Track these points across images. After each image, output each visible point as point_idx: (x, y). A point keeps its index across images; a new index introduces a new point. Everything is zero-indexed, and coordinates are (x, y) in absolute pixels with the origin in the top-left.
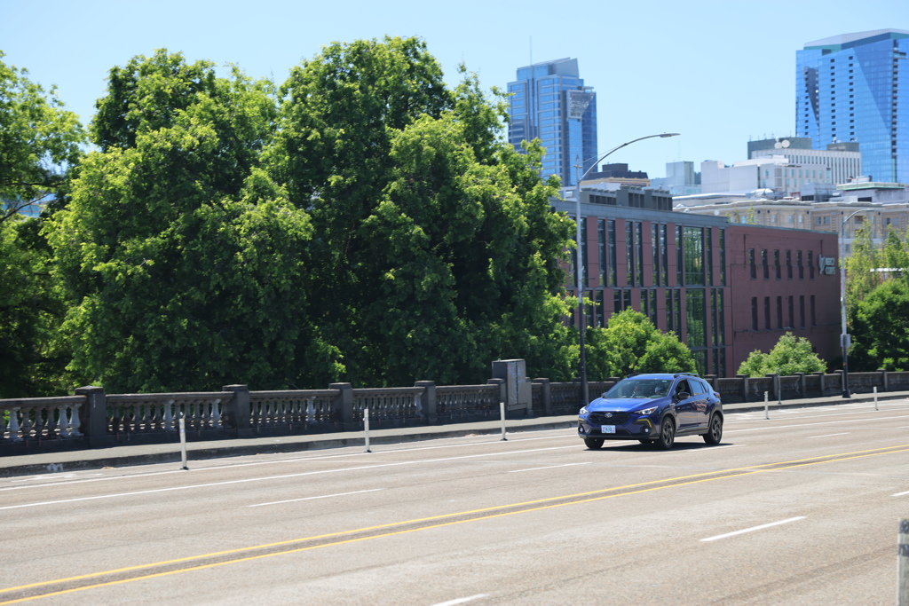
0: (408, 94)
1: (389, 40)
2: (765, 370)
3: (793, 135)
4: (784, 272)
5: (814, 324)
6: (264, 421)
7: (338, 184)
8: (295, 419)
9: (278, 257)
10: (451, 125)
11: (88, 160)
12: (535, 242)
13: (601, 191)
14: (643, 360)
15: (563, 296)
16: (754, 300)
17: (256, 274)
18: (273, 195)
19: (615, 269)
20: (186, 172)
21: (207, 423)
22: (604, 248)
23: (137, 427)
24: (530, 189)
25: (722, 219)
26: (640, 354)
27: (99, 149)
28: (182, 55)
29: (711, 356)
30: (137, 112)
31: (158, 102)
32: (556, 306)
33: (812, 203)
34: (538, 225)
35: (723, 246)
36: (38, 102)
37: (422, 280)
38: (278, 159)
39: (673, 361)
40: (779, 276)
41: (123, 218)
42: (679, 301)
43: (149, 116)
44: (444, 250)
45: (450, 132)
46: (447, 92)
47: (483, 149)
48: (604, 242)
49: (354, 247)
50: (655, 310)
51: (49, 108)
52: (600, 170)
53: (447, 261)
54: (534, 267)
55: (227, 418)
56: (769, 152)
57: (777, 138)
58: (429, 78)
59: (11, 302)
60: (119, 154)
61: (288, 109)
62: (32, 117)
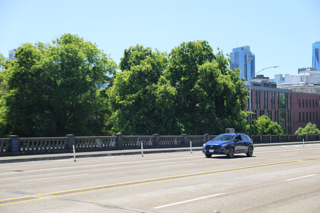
0: (203, 56)
1: (198, 41)
2: (303, 133)
3: (311, 67)
4: (309, 105)
5: (317, 120)
6: (163, 144)
7: (184, 80)
8: (172, 144)
9: (167, 100)
10: (215, 64)
11: (118, 74)
12: (238, 96)
13: (256, 82)
14: (268, 129)
15: (245, 111)
16: (300, 113)
17: (161, 104)
18: (166, 83)
19: (260, 104)
20: (143, 77)
21: (148, 144)
22: (257, 98)
23: (130, 145)
24: (236, 81)
25: (291, 90)
26: (267, 128)
27: (121, 71)
28: (143, 46)
29: (287, 129)
30: (131, 61)
31: (136, 58)
32: (243, 114)
33: (317, 86)
34: (239, 92)
35: (291, 98)
36: (106, 59)
37: (206, 106)
38: (168, 73)
39: (276, 130)
40: (307, 106)
41: (127, 89)
42: (278, 113)
43: (134, 62)
44: (212, 98)
45: (214, 66)
46: (214, 55)
47: (223, 71)
48: (257, 96)
49: (188, 97)
50: (271, 116)
51: (108, 60)
52: (256, 76)
53: (213, 101)
54: (237, 103)
55: (153, 143)
56: (304, 72)
57: (307, 68)
58: (209, 51)
59: (98, 111)
60: (126, 72)
61: (171, 60)
62: (104, 62)
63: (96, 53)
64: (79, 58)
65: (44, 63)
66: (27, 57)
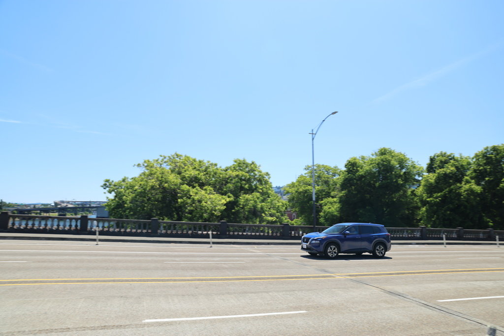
6: (468, 237)
7: (488, 180)
8: (477, 237)
9: (473, 197)
11: (425, 176)
17: (467, 201)
18: (470, 182)
20: (448, 178)
21: (452, 236)
27: (427, 174)
28: (446, 152)
30: (436, 165)
31: (441, 163)
36: (414, 165)
38: (472, 174)
43: (439, 166)
51: (417, 166)
55: (458, 235)
59: (409, 207)
60: (432, 175)
61: (474, 162)
62: (413, 168)
63: (406, 161)
64: (392, 166)
65: (365, 171)
66: (354, 167)
